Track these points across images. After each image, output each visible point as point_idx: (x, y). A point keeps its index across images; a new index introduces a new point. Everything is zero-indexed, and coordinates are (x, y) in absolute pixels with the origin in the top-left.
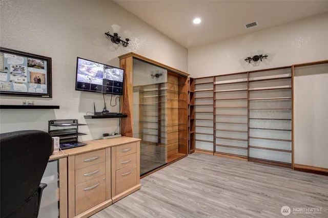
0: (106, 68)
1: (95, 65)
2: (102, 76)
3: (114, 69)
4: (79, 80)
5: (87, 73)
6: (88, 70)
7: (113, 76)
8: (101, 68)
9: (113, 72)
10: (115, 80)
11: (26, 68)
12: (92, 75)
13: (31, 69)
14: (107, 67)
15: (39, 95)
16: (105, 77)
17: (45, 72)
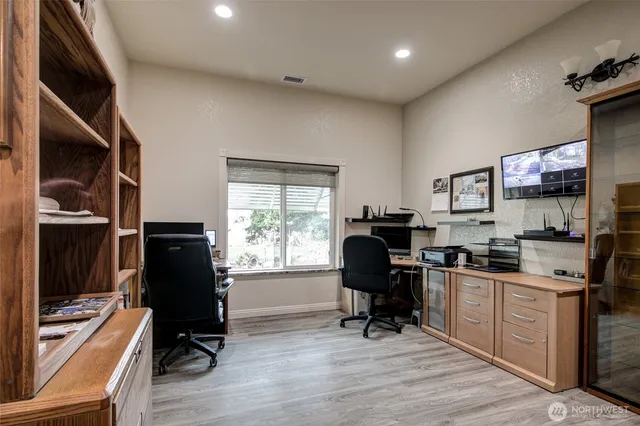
0: (544, 154)
1: (523, 157)
2: (538, 170)
3: (562, 148)
4: (506, 186)
5: (514, 173)
6: (516, 168)
7: (559, 162)
8: (535, 157)
9: (560, 154)
10: (566, 168)
11: (474, 184)
12: (522, 173)
13: (478, 185)
14: (545, 151)
15: (480, 211)
16: (544, 169)
17: (486, 184)
